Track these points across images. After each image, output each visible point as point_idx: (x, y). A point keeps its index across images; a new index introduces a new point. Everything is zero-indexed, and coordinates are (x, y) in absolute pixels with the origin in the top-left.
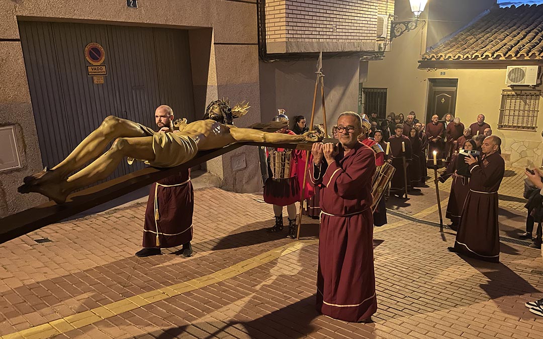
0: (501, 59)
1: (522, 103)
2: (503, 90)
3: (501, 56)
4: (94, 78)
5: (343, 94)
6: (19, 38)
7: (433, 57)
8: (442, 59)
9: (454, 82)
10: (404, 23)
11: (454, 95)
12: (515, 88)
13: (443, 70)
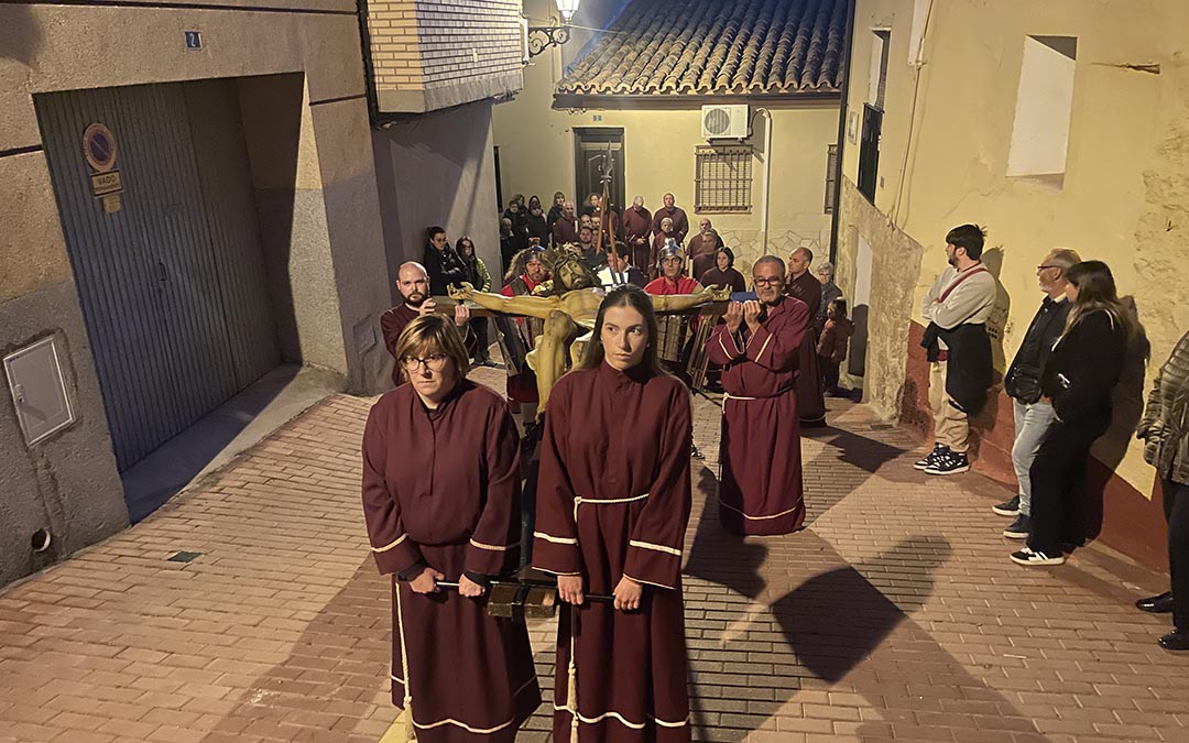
0: (689, 92)
1: (727, 168)
2: (697, 147)
3: (689, 88)
4: (106, 201)
5: (478, 175)
6: (40, 142)
7: (579, 87)
8: (594, 92)
9: (616, 134)
10: (544, 30)
11: (619, 157)
12: (715, 143)
13: (597, 112)
